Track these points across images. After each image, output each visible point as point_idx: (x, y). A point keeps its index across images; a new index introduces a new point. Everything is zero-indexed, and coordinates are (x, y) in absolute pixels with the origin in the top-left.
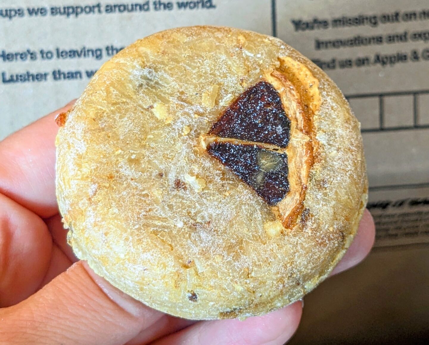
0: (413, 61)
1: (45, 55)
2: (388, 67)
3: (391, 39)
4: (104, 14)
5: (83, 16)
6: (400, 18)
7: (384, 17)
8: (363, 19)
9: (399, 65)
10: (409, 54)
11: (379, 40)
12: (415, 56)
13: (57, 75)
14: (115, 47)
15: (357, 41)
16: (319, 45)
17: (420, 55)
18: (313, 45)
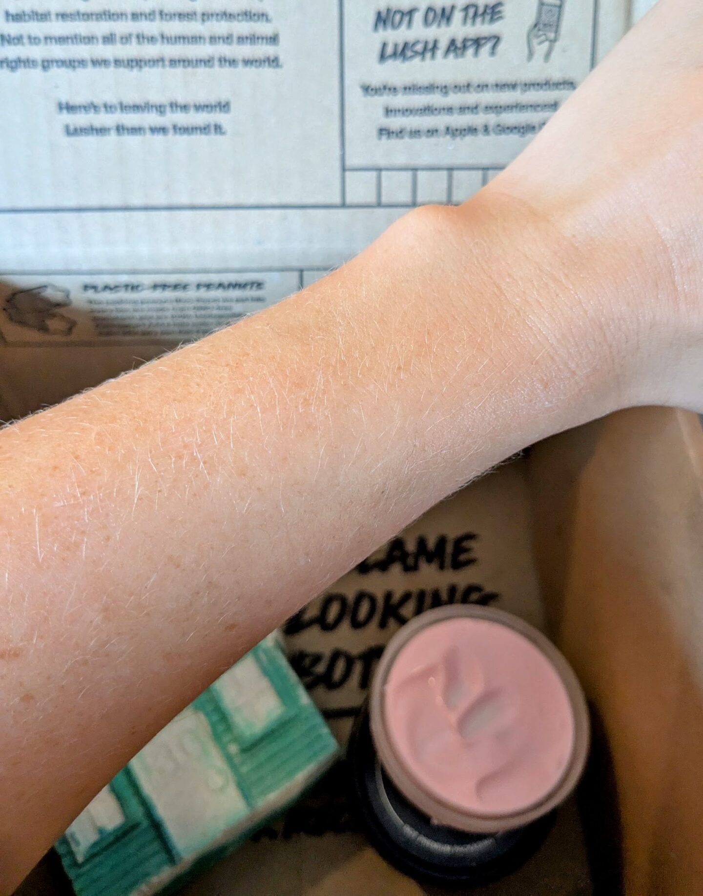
0: (484, 135)
1: (108, 108)
2: (458, 139)
3: (463, 109)
4: (168, 69)
5: (146, 70)
6: (471, 89)
7: (456, 87)
8: (434, 88)
9: (469, 139)
10: (480, 128)
11: (450, 110)
12: (486, 129)
13: (120, 129)
14: (178, 104)
15: (428, 110)
16: (388, 111)
17: (490, 129)
18: (381, 112)
